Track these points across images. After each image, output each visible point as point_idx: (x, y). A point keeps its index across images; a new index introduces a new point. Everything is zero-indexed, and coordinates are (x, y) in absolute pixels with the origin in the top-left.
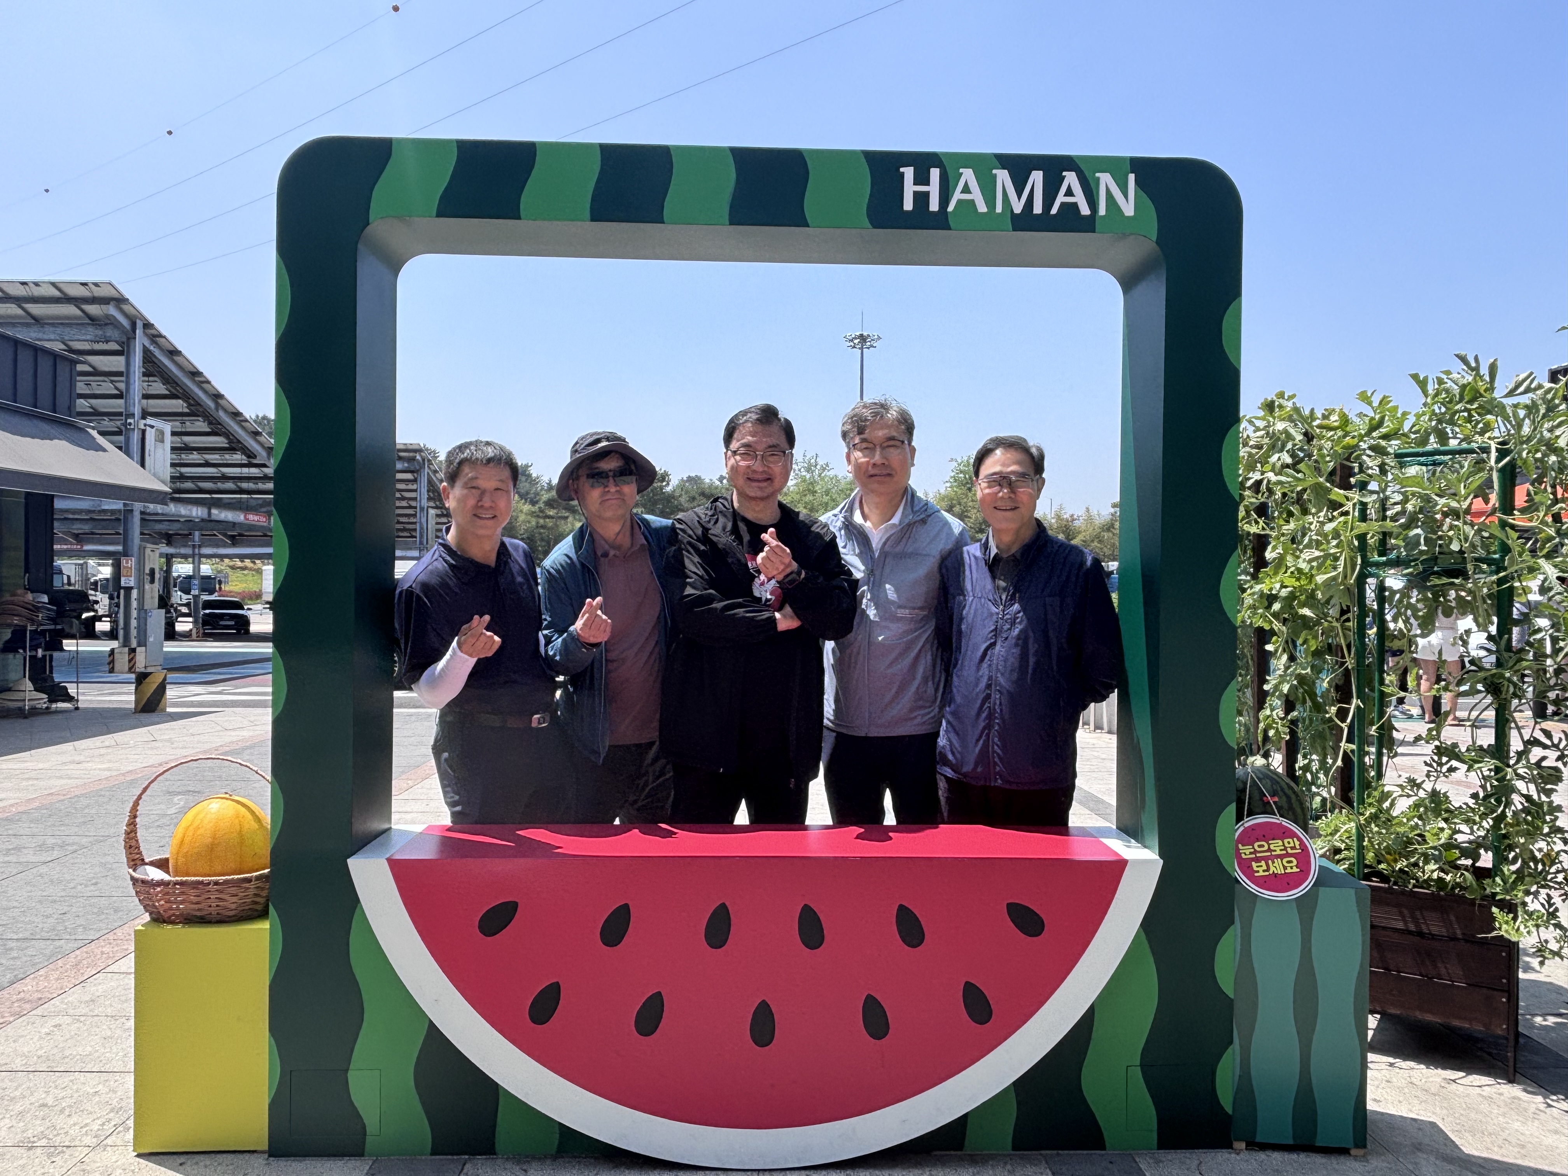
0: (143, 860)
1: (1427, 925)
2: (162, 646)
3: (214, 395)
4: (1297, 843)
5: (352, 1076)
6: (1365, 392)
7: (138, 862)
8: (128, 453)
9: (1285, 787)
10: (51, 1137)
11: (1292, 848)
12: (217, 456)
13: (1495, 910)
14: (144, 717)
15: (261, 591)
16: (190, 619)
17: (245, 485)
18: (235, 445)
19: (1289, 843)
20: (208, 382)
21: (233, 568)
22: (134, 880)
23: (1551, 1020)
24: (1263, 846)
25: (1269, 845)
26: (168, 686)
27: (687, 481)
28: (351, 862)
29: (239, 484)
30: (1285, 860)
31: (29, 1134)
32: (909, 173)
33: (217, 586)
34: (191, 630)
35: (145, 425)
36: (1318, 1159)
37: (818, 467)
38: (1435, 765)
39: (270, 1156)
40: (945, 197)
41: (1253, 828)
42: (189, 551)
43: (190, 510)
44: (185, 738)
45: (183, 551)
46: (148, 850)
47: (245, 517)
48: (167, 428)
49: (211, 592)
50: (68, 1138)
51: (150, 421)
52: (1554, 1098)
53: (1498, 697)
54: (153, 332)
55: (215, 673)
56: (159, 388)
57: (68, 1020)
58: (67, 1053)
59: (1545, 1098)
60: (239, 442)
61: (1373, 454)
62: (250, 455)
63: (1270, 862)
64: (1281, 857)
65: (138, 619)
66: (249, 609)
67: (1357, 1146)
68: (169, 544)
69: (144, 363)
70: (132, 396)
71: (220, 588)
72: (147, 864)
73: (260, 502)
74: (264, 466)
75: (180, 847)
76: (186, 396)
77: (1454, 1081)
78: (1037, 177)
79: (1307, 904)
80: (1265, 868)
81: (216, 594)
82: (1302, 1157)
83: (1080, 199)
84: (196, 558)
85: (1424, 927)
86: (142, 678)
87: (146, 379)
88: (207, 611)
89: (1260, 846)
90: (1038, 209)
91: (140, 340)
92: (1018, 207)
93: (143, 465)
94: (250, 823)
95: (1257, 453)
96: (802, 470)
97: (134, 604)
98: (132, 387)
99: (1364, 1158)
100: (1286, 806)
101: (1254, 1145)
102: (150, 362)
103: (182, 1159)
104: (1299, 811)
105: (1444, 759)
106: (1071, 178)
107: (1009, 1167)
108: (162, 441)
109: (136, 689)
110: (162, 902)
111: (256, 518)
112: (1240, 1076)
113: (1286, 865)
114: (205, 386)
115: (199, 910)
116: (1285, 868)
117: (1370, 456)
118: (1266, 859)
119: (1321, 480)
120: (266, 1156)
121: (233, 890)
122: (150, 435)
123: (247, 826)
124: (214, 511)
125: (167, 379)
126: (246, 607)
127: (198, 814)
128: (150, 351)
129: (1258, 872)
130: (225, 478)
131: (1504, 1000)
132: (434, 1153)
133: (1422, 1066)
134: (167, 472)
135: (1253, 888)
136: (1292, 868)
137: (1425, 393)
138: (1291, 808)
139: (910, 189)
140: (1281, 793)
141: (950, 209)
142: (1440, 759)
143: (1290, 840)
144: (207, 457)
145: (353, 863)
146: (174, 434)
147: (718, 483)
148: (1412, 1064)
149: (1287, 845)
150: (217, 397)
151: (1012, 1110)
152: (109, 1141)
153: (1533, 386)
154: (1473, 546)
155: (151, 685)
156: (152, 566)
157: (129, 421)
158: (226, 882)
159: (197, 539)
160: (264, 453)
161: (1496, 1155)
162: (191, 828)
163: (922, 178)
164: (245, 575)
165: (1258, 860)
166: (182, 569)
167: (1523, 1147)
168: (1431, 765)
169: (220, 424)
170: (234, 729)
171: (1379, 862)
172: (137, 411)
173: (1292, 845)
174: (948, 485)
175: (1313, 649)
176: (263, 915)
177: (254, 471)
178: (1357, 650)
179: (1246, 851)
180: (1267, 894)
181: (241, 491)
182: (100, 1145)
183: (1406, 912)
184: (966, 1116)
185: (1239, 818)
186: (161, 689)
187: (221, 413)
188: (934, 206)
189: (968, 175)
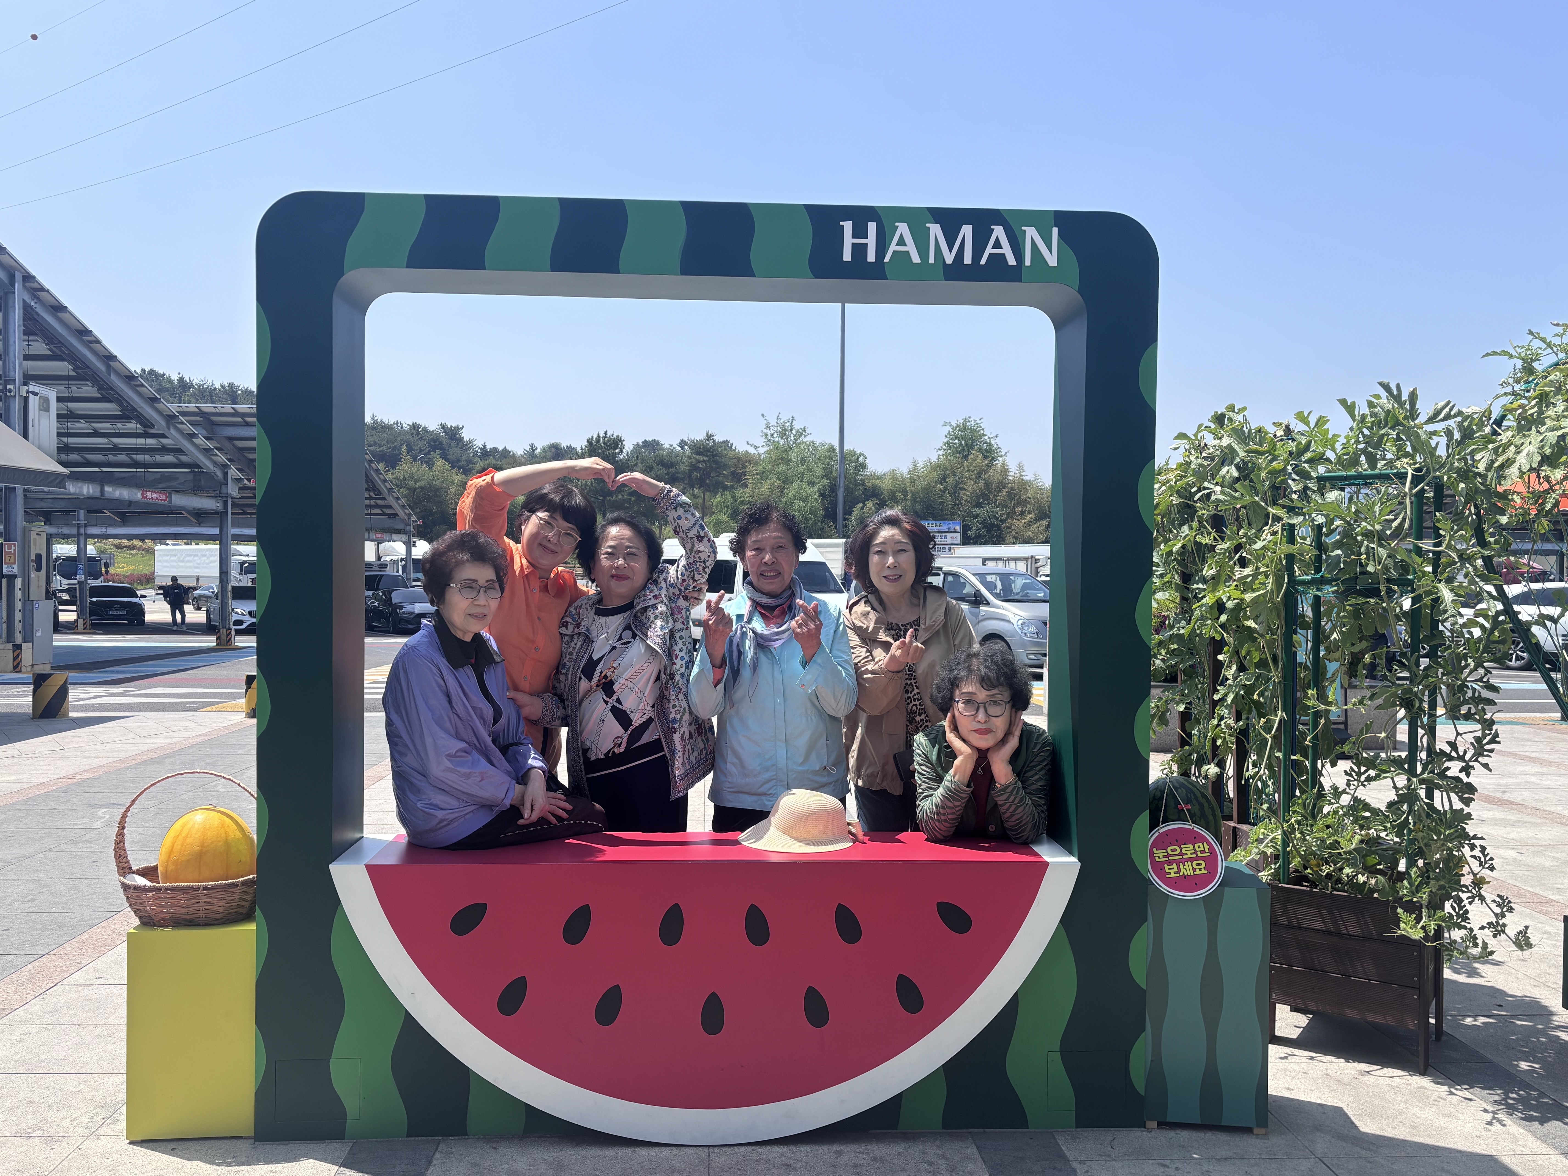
0: (130, 868)
1: (1346, 926)
2: (52, 641)
3: (105, 356)
4: (1207, 847)
5: (333, 1064)
6: (1302, 412)
7: (127, 870)
8: (8, 423)
9: (1199, 795)
10: (45, 1128)
11: (1202, 852)
12: (108, 425)
13: (1400, 910)
14: (43, 722)
15: (153, 573)
16: (74, 608)
17: (140, 458)
18: (128, 413)
19: (1199, 847)
20: (98, 342)
21: (118, 547)
22: (125, 887)
23: (1482, 1020)
24: (1175, 850)
25: (1181, 849)
26: (70, 687)
27: (643, 446)
28: (332, 867)
29: (134, 456)
30: (1194, 863)
31: (24, 1126)
32: (848, 226)
33: (103, 569)
34: (76, 621)
35: (28, 392)
36: (1222, 1137)
37: (794, 431)
38: (1354, 774)
39: (255, 1141)
40: (881, 247)
41: (1166, 833)
42: (74, 531)
43: (81, 488)
44: (98, 747)
45: (66, 531)
46: (135, 859)
47: (142, 494)
48: (52, 394)
49: (96, 577)
50: (61, 1130)
51: (33, 387)
52: (1459, 1087)
53: (1410, 710)
54: (35, 285)
55: (112, 672)
56: (40, 347)
57: (35, 1029)
58: (43, 1057)
59: (1449, 1088)
60: (135, 409)
61: (1298, 478)
62: (146, 424)
63: (1181, 864)
64: (1191, 860)
65: (23, 611)
66: (143, 596)
67: (1259, 1125)
68: (48, 522)
69: (24, 320)
70: (12, 359)
71: (107, 572)
72: (133, 873)
73: (159, 476)
74: (163, 436)
75: (169, 856)
76: (72, 357)
77: (1368, 1072)
78: (967, 230)
79: (1212, 903)
80: (1176, 870)
81: (102, 579)
82: (1209, 1135)
83: (1006, 250)
84: (80, 539)
85: (1342, 927)
86: (39, 681)
87: (26, 338)
88: (94, 599)
89: (1172, 850)
90: (968, 260)
91: (20, 294)
92: (949, 258)
93: (25, 435)
94: (236, 834)
95: (1209, 465)
96: (775, 435)
97: (19, 594)
98: (11, 349)
99: (1266, 1136)
100: (1198, 813)
101: (1164, 1124)
102: (30, 319)
103: (172, 1145)
104: (1211, 818)
105: (1363, 769)
106: (999, 231)
107: (938, 1143)
108: (47, 410)
109: (35, 691)
110: (154, 907)
111: (155, 496)
112: (1152, 1061)
113: (1195, 867)
114: (95, 346)
115: (188, 914)
116: (1194, 870)
117: (1294, 480)
118: (1177, 862)
119: (1257, 498)
120: (253, 1141)
121: (221, 895)
122: (33, 401)
123: (232, 835)
124: (108, 489)
125: (50, 337)
126: (139, 593)
127: (184, 826)
128: (31, 307)
129: (1170, 873)
130: (116, 449)
131: (1415, 997)
132: (409, 1135)
133: (1342, 1060)
134: (51, 440)
135: (1165, 888)
136: (1200, 870)
137: (1353, 416)
138: (1203, 815)
139: (848, 241)
140: (1195, 802)
141: (887, 259)
142: (1359, 769)
143: (1201, 845)
144: (96, 425)
145: (334, 868)
146: (59, 400)
147: (679, 449)
148: (1332, 1058)
149: (1197, 849)
150: (109, 358)
151: (941, 1092)
152: (101, 1131)
153: (1452, 413)
154: (1386, 568)
155: (51, 689)
156: (38, 552)
157: (8, 387)
158: (214, 887)
159: (82, 517)
160: (163, 423)
161: (1389, 1133)
162: (180, 837)
163: (860, 231)
164: (133, 555)
165: (1170, 863)
166: (65, 549)
167: (1414, 1127)
168: (1351, 775)
169: (111, 389)
170: (149, 737)
171: (1306, 868)
172: (18, 376)
173: (1202, 849)
174: (941, 453)
175: (1256, 661)
176: (248, 917)
177: (151, 442)
178: (1284, 665)
179: (1160, 855)
180: (1177, 894)
181: (136, 464)
182: (92, 1134)
183: (1324, 912)
184: (898, 1097)
185: (1153, 825)
186: (62, 693)
187: (113, 377)
188: (871, 257)
189: (903, 228)
